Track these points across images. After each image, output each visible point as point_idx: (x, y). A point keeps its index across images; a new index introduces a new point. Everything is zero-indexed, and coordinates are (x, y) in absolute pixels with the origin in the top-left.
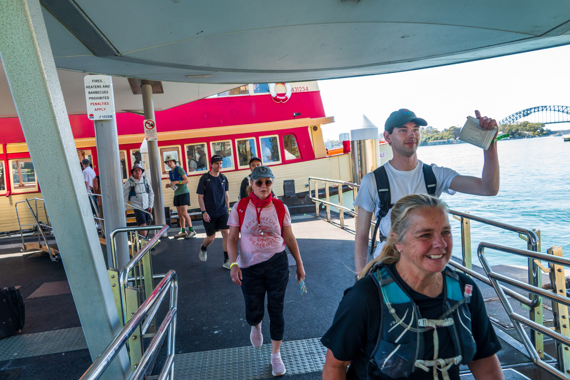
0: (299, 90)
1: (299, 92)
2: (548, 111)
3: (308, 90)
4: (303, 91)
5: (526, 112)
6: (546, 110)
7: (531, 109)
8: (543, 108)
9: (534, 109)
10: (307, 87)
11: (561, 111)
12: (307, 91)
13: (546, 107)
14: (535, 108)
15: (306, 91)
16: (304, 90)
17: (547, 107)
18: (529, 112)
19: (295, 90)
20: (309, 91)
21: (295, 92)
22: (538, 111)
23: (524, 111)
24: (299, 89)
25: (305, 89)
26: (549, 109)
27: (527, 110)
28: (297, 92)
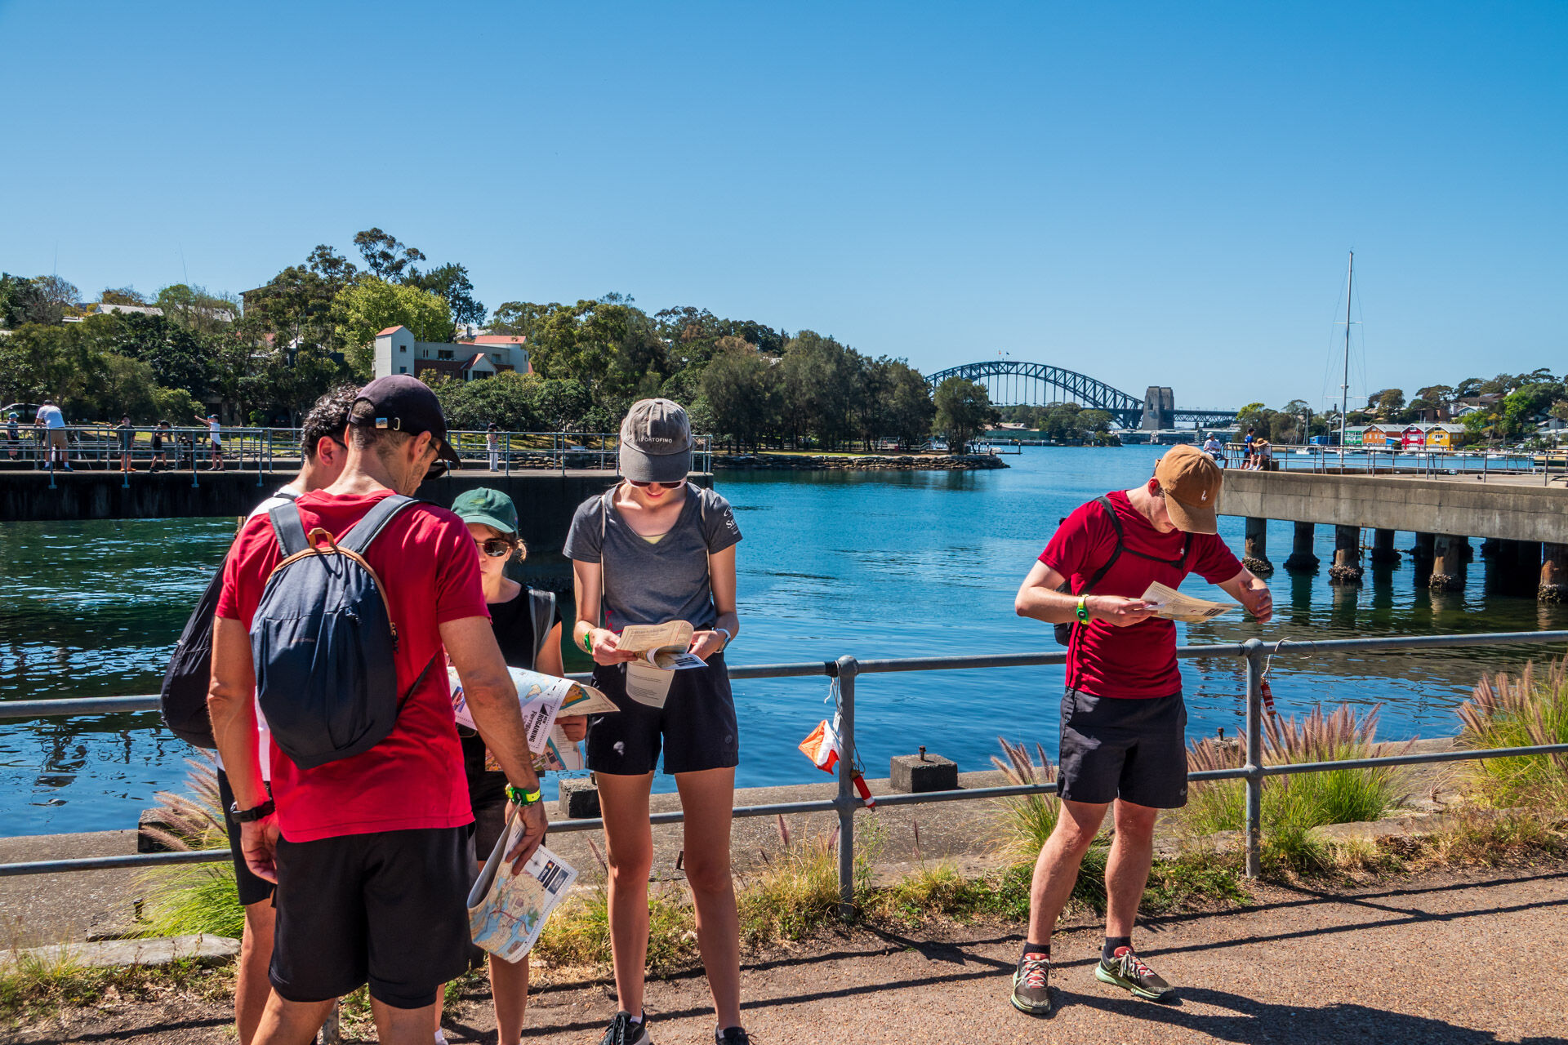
2: (1022, 378)
5: (968, 371)
6: (1017, 373)
7: (981, 365)
8: (1010, 367)
9: (987, 368)
11: (1050, 381)
13: (1016, 364)
14: (990, 364)
17: (1020, 366)
18: (974, 373)
22: (998, 373)
23: (962, 369)
26: (1023, 371)
27: (972, 367)
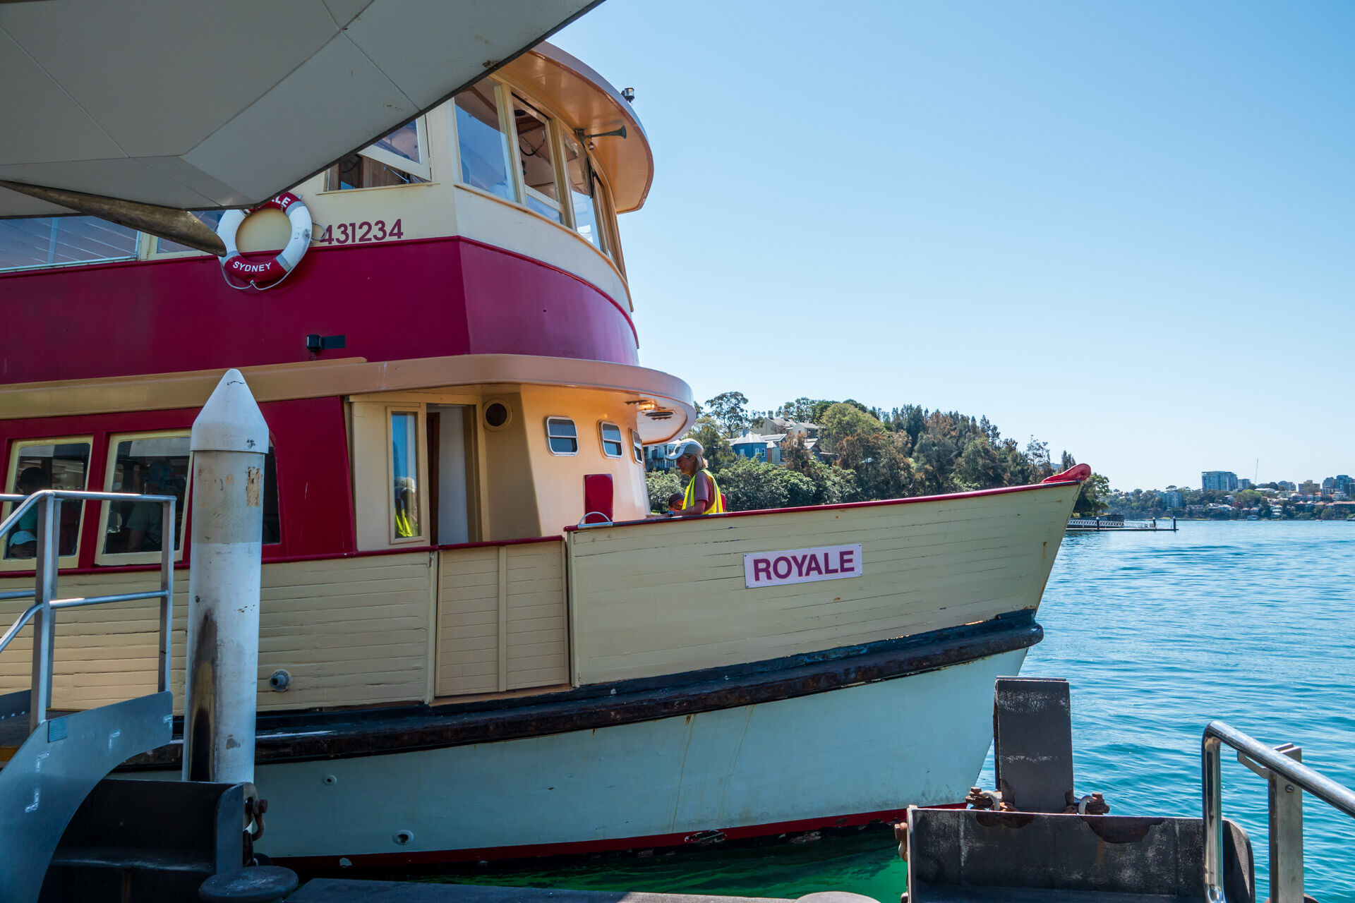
0: (358, 237)
1: (357, 242)
3: (399, 234)
4: (374, 241)
10: (398, 223)
12: (395, 238)
15: (388, 239)
16: (380, 234)
19: (337, 234)
20: (403, 238)
21: (335, 243)
24: (359, 233)
25: (388, 229)
28: (350, 242)
